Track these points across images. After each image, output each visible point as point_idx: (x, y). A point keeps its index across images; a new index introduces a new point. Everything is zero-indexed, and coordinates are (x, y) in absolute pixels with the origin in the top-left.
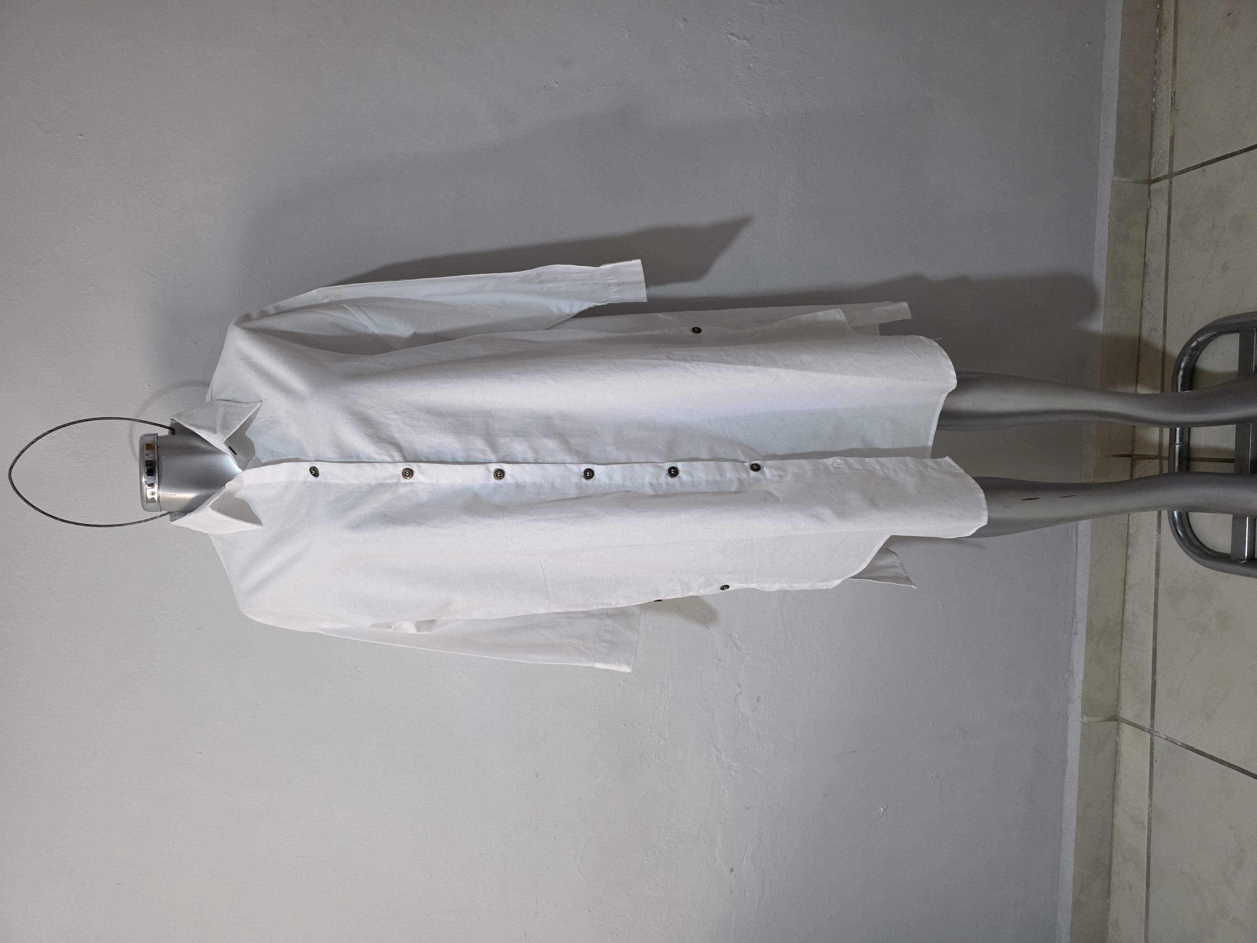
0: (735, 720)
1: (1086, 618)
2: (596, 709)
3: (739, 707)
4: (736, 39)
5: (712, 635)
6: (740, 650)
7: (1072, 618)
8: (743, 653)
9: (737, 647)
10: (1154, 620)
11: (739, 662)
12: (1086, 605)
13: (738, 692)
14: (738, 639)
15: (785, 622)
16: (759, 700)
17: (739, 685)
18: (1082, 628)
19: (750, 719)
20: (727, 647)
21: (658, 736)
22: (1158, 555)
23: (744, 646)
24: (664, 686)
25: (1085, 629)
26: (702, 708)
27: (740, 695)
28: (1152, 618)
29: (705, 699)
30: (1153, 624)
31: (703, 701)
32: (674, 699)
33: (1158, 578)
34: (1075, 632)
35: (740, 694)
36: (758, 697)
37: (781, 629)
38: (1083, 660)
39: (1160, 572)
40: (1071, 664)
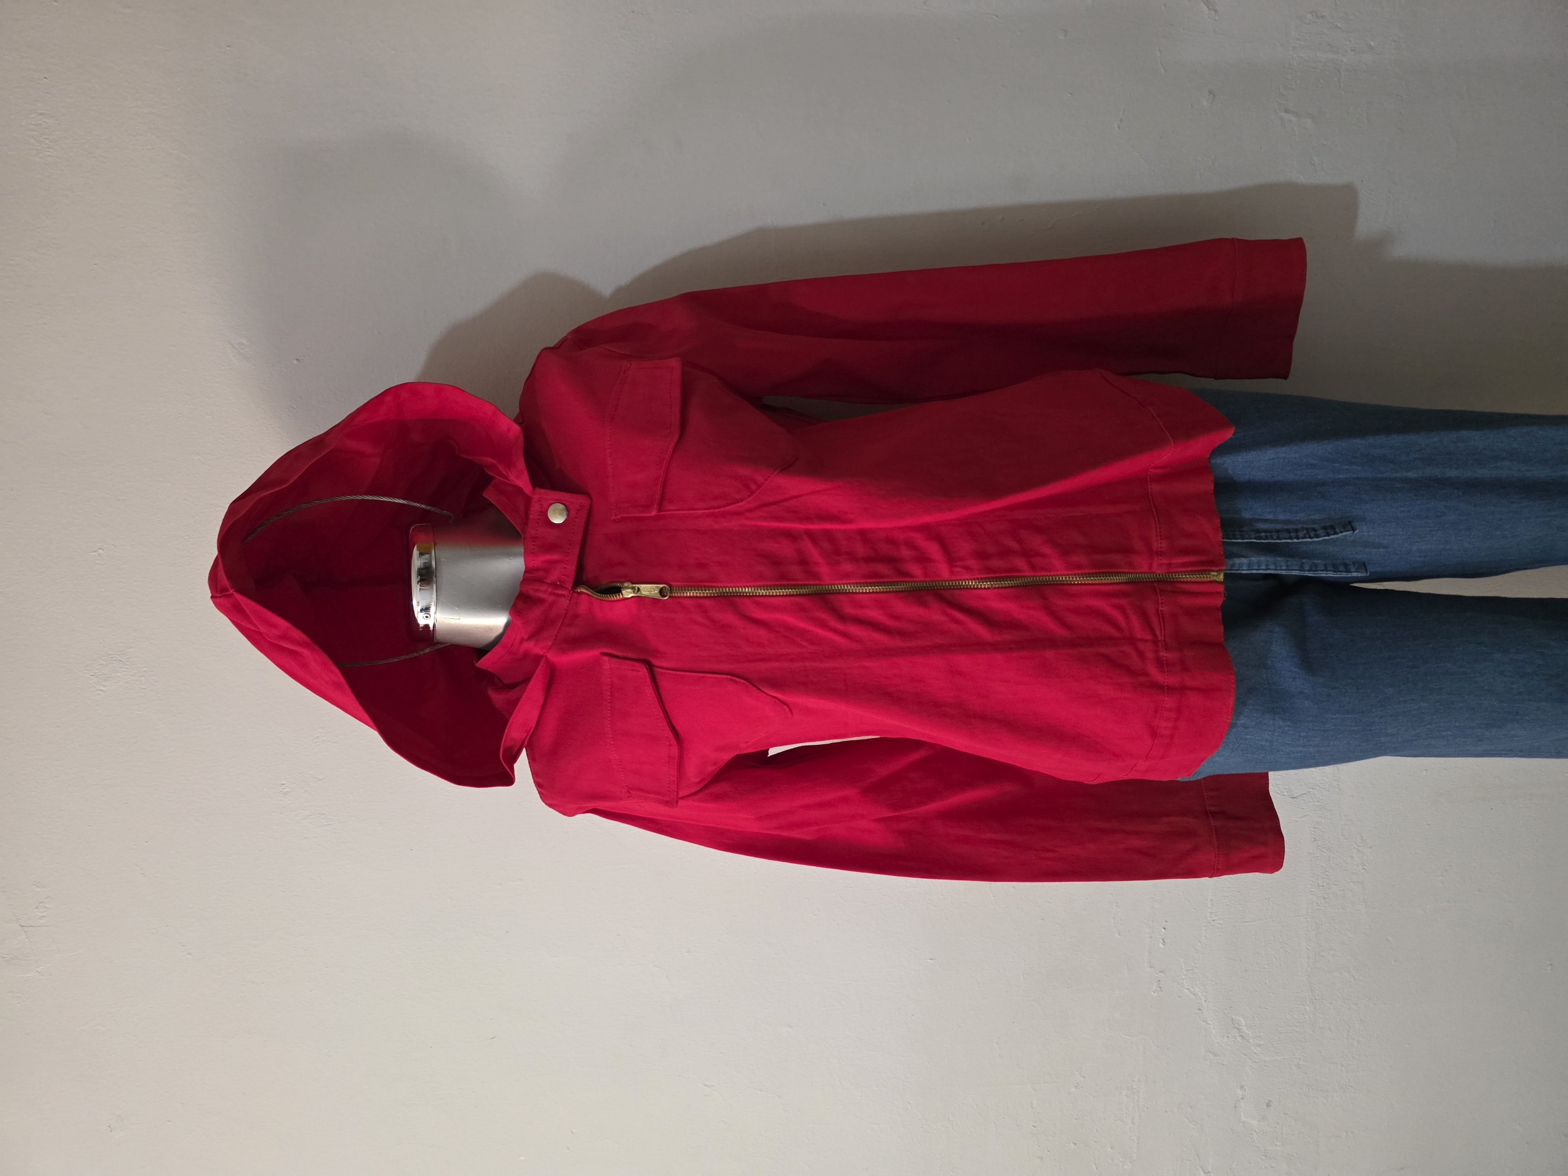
0: (1233, 1133)
2: (1034, 1125)
3: (1240, 1116)
4: (1294, 119)
5: (1205, 1021)
6: (1245, 1039)
8: (1249, 1042)
9: (1241, 1036)
11: (1244, 1056)
13: (1241, 1097)
14: (1244, 1025)
16: (1270, 1106)
17: (1242, 1087)
19: (1256, 1132)
20: (1228, 1037)
21: (1122, 1157)
23: (1252, 1033)
24: (1133, 1092)
26: (1187, 1119)
27: (1242, 1100)
29: (1191, 1107)
31: (1189, 1109)
32: (1147, 1108)
36: (1269, 1101)
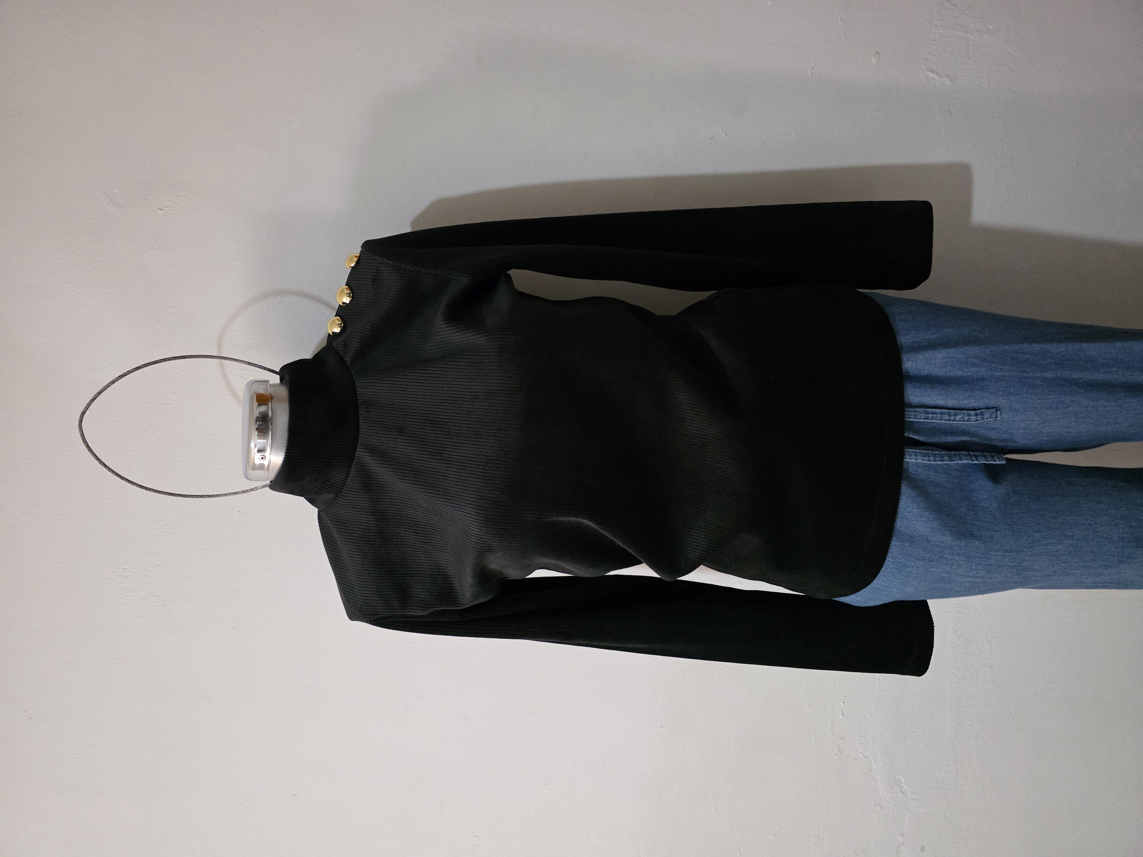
5: (874, 780)
6: (905, 795)
8: (908, 797)
9: (902, 792)
11: (904, 809)
14: (904, 782)
15: (958, 761)
16: (924, 850)
17: (902, 835)
20: (892, 793)
23: (910, 790)
24: (819, 839)
27: (902, 846)
32: (830, 853)
35: (903, 844)
36: (923, 846)
37: (952, 769)
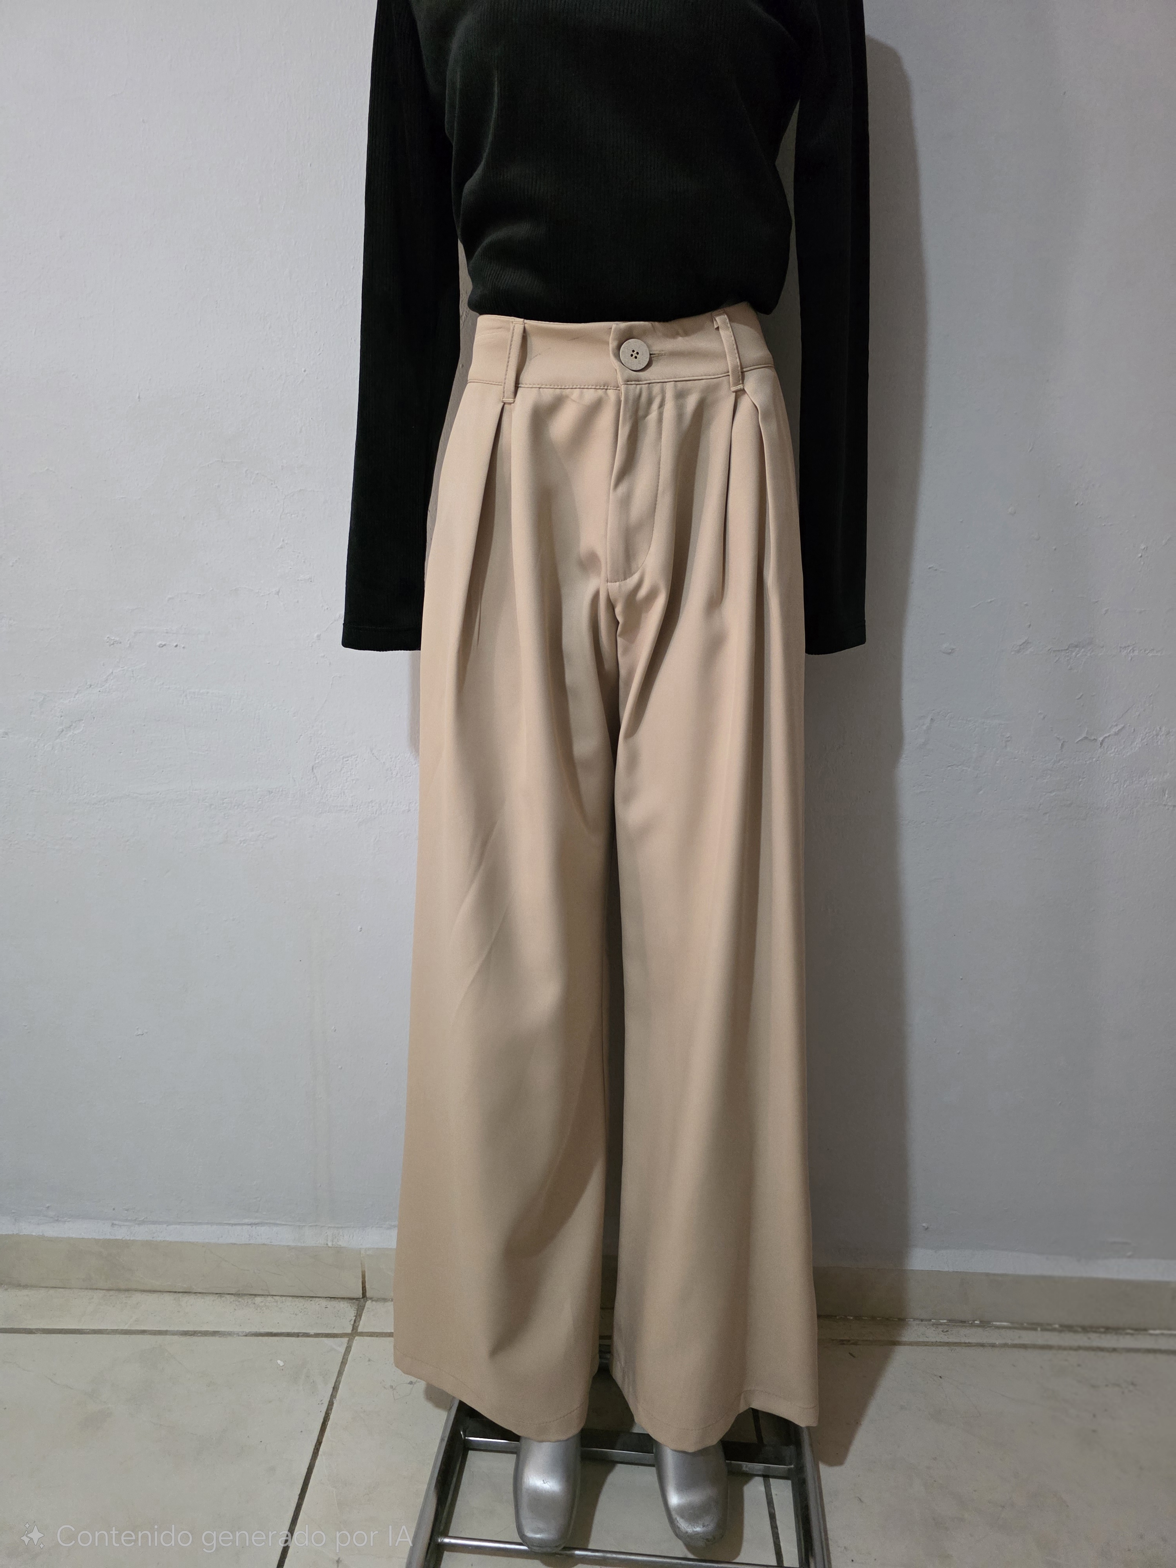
1: (134, 1238)
4: (924, 727)
5: (78, 692)
6: (59, 735)
7: (135, 1220)
8: (56, 739)
9: (63, 731)
10: (122, 1330)
11: (41, 734)
12: (152, 1239)
14: (75, 733)
18: (121, 1233)
20: (61, 717)
22: (214, 1333)
23: (65, 741)
25: (118, 1238)
28: (126, 1328)
30: (117, 1330)
33: (182, 1335)
34: (115, 1224)
38: (74, 1236)
39: (188, 1337)
40: (69, 1220)
